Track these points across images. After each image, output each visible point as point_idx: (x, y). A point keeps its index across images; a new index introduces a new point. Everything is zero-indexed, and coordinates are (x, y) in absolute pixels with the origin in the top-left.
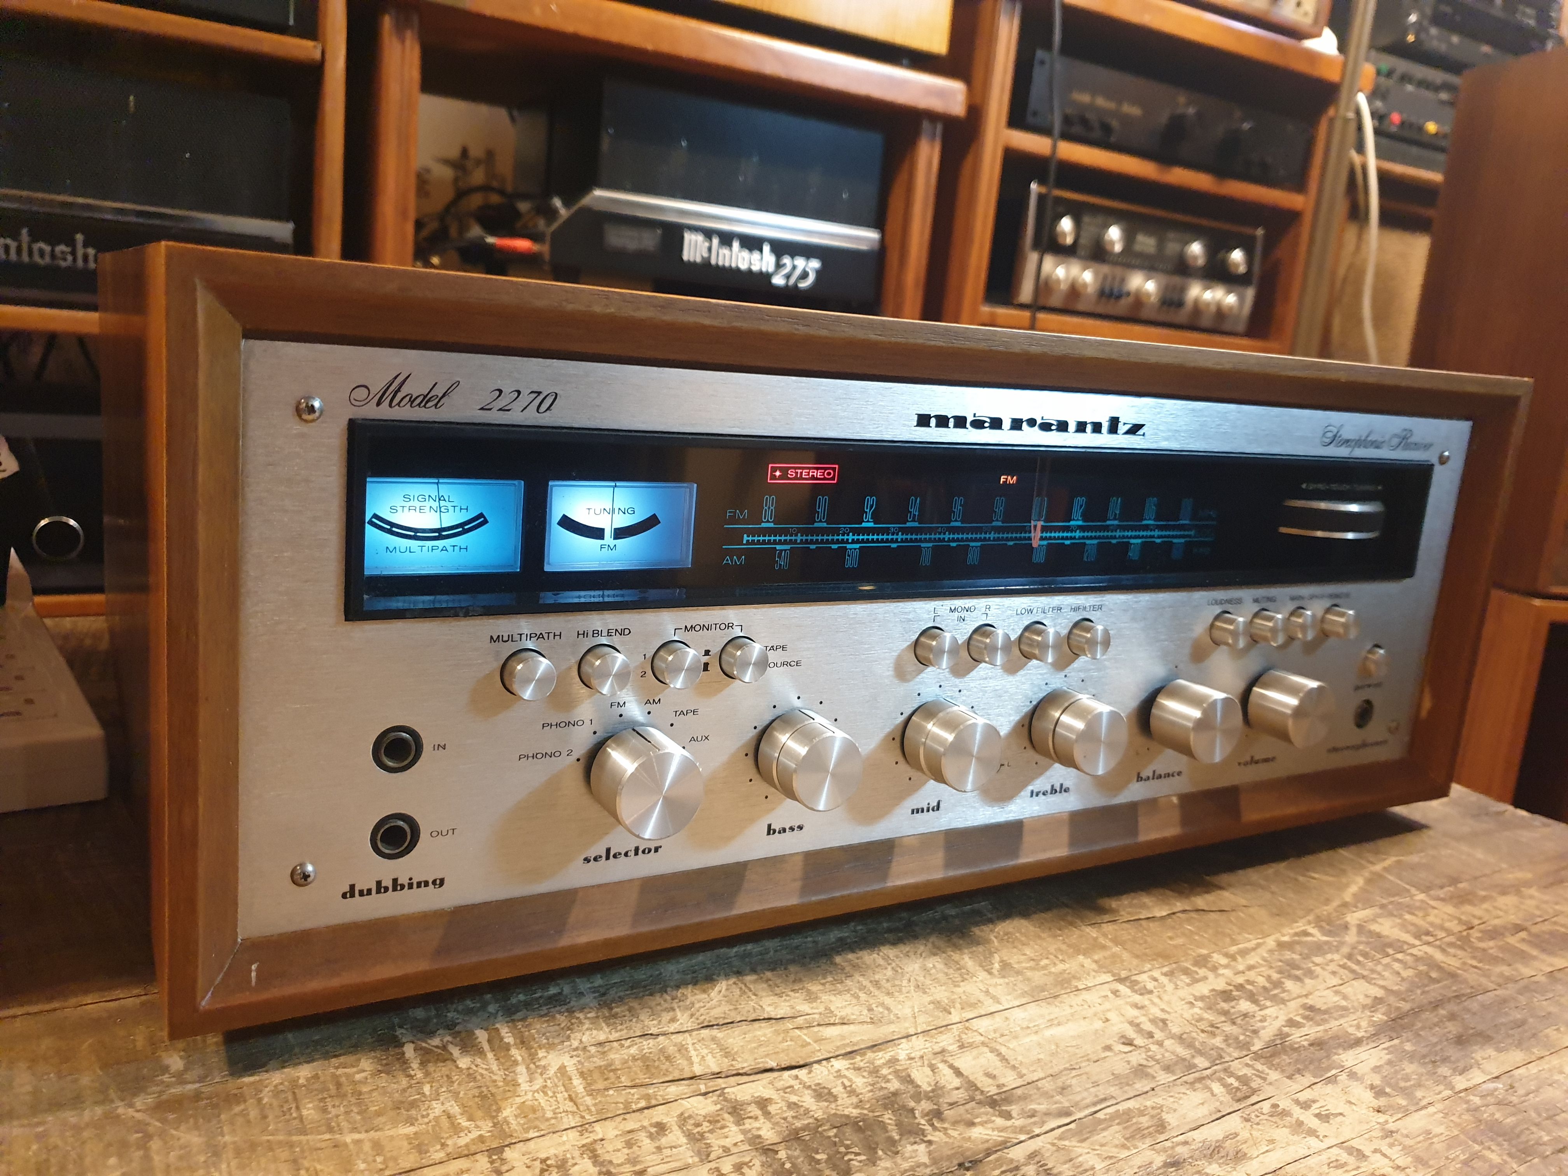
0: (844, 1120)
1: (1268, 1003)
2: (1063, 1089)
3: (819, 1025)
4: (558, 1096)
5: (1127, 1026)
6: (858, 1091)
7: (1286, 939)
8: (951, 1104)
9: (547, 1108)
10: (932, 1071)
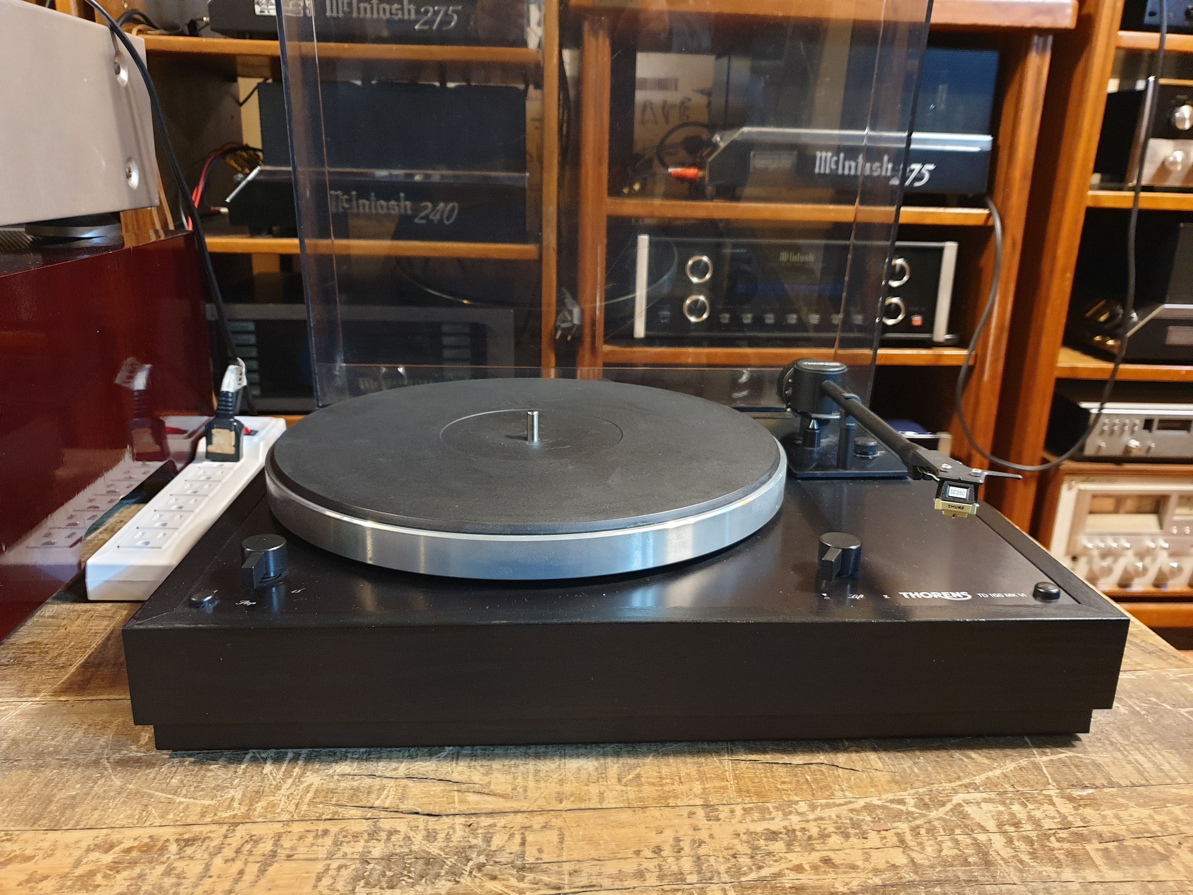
0: (425, 855)
1: (798, 849)
2: (576, 872)
3: (473, 792)
4: (293, 801)
5: (672, 839)
6: (452, 839)
7: (879, 803)
8: (496, 862)
9: (281, 807)
10: (509, 839)
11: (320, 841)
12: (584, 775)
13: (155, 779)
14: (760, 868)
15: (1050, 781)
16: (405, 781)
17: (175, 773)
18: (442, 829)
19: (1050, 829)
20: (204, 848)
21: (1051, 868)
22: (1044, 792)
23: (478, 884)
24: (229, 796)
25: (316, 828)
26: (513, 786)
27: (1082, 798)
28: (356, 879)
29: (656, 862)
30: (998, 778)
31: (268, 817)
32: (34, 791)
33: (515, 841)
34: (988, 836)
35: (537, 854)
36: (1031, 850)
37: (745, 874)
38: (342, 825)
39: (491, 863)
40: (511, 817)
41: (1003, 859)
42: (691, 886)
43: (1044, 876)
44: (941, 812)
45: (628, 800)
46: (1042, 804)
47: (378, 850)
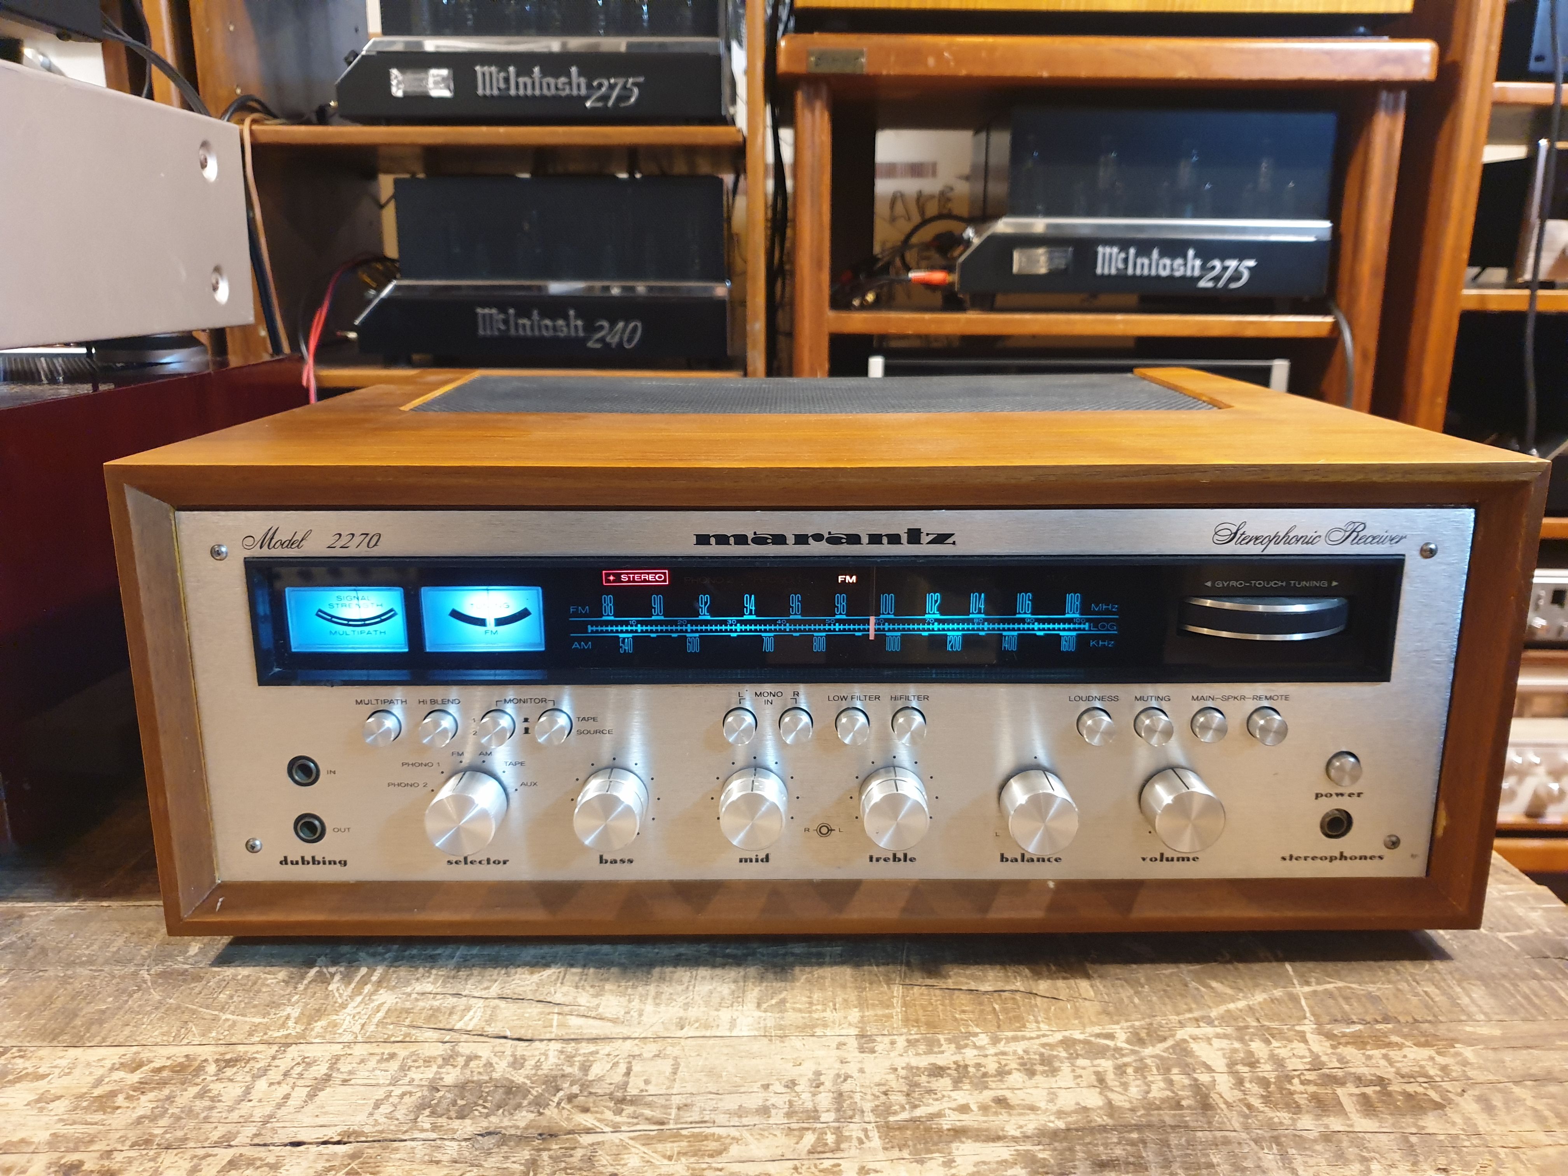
0: (507, 1083)
1: (967, 1087)
2: (686, 1105)
3: (578, 1015)
4: (359, 1020)
5: (811, 1073)
6: (542, 1067)
7: (1081, 1037)
8: (591, 1093)
9: (344, 1027)
10: (611, 1068)
11: (384, 1065)
12: (715, 999)
13: (200, 993)
14: (915, 1107)
15: (1308, 1015)
16: (497, 1001)
17: (225, 987)
18: (533, 1056)
19: (1295, 1070)
20: (247, 1069)
21: (1286, 1115)
22: (1298, 1028)
23: (565, 1116)
24: (285, 1013)
25: (382, 1051)
26: (627, 1010)
27: (1344, 1035)
28: (421, 1107)
29: (787, 1098)
30: (1241, 1010)
31: (328, 1037)
32: (58, 1004)
33: (618, 1070)
34: (1213, 1077)
35: (642, 1086)
36: (1264, 1094)
37: (895, 1113)
38: (413, 1048)
39: (586, 1094)
40: (618, 1043)
41: (1226, 1102)
42: (825, 1125)
43: (1274, 1123)
44: (1158, 1049)
45: (765, 1027)
46: (1291, 1041)
47: (451, 1076)
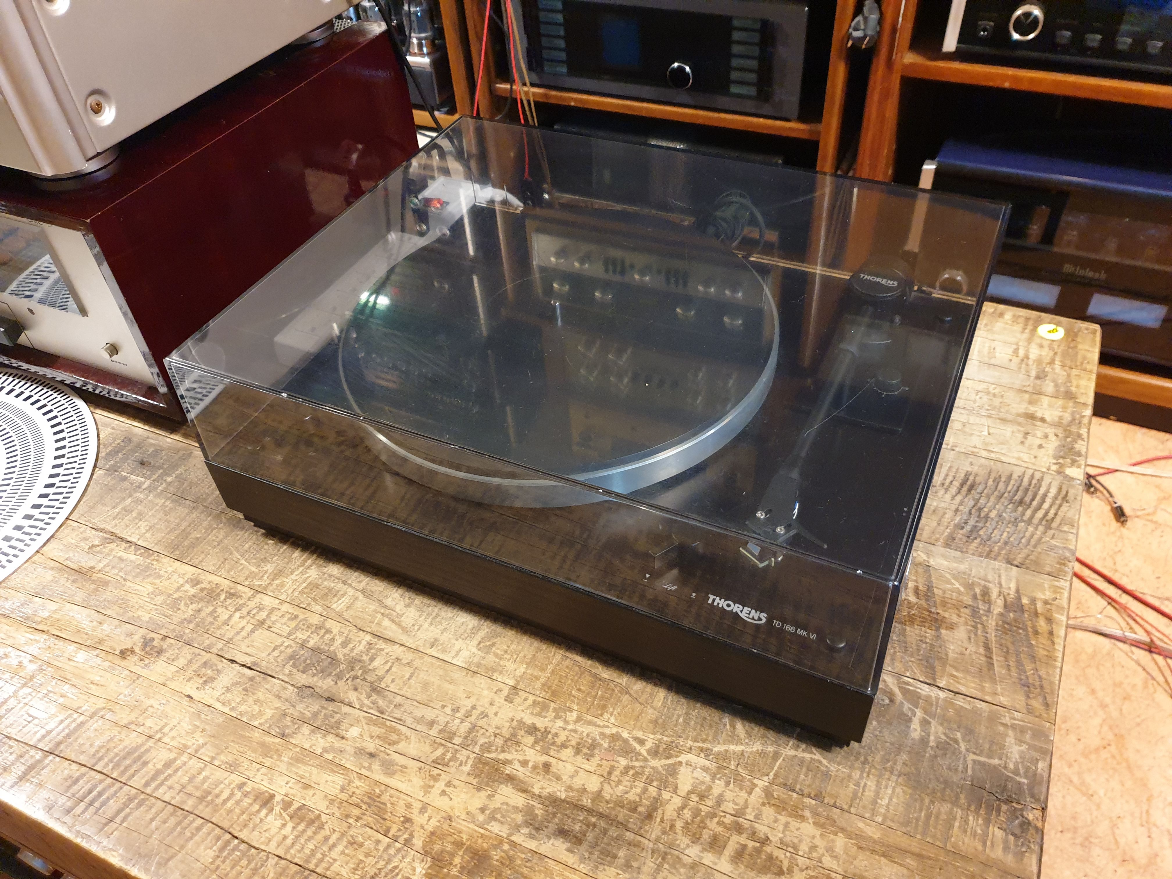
0: (333, 656)
1: (538, 748)
2: (400, 705)
3: (390, 618)
4: (294, 586)
5: (471, 705)
6: (354, 651)
7: (626, 736)
9: (286, 588)
10: (384, 664)
12: (461, 630)
13: (239, 540)
14: (503, 751)
15: (772, 774)
16: (360, 594)
20: (235, 603)
22: (756, 781)
24: (265, 569)
25: (293, 612)
26: (414, 623)
27: (778, 798)
28: (292, 657)
29: (448, 719)
31: (276, 593)
32: (183, 527)
33: (385, 667)
34: (672, 797)
38: (308, 614)
39: (362, 678)
40: (396, 647)
41: (662, 818)
42: (452, 746)
45: (471, 662)
46: (741, 789)
47: (313, 641)
